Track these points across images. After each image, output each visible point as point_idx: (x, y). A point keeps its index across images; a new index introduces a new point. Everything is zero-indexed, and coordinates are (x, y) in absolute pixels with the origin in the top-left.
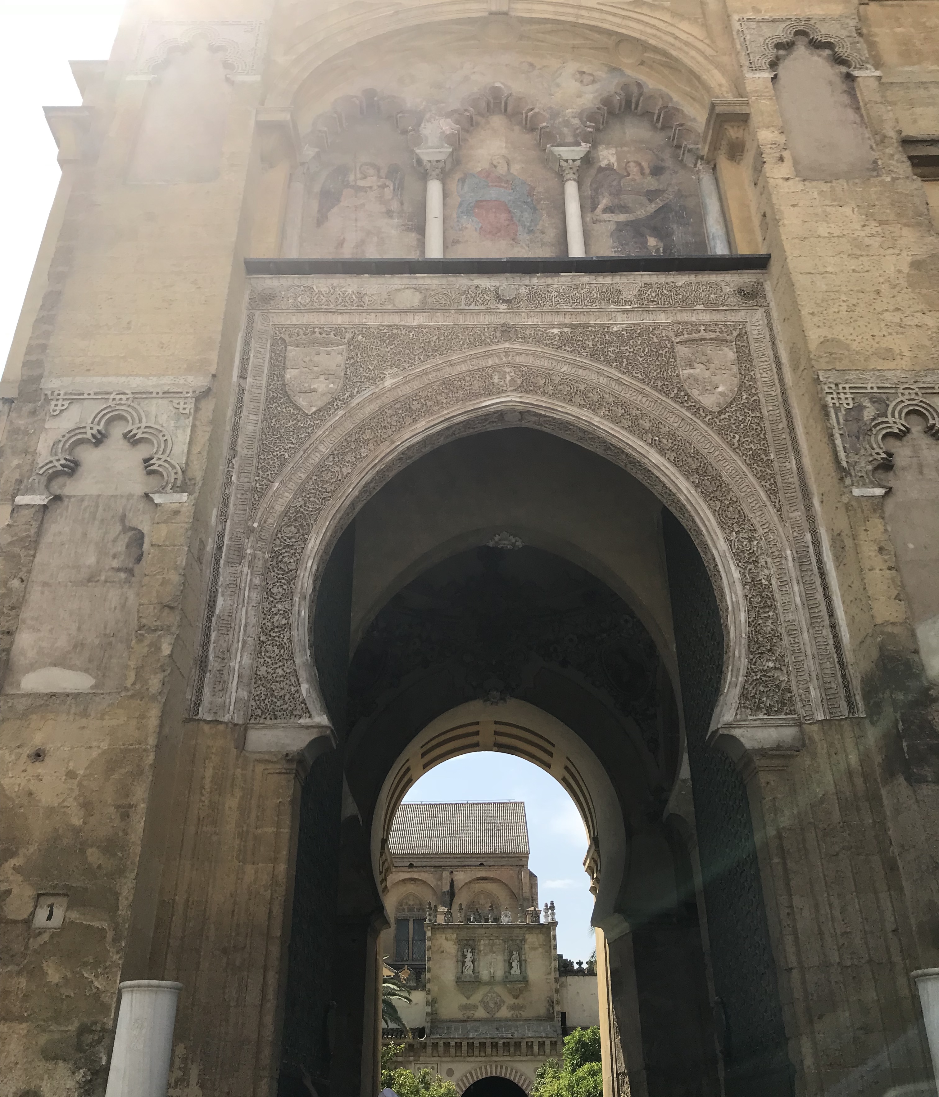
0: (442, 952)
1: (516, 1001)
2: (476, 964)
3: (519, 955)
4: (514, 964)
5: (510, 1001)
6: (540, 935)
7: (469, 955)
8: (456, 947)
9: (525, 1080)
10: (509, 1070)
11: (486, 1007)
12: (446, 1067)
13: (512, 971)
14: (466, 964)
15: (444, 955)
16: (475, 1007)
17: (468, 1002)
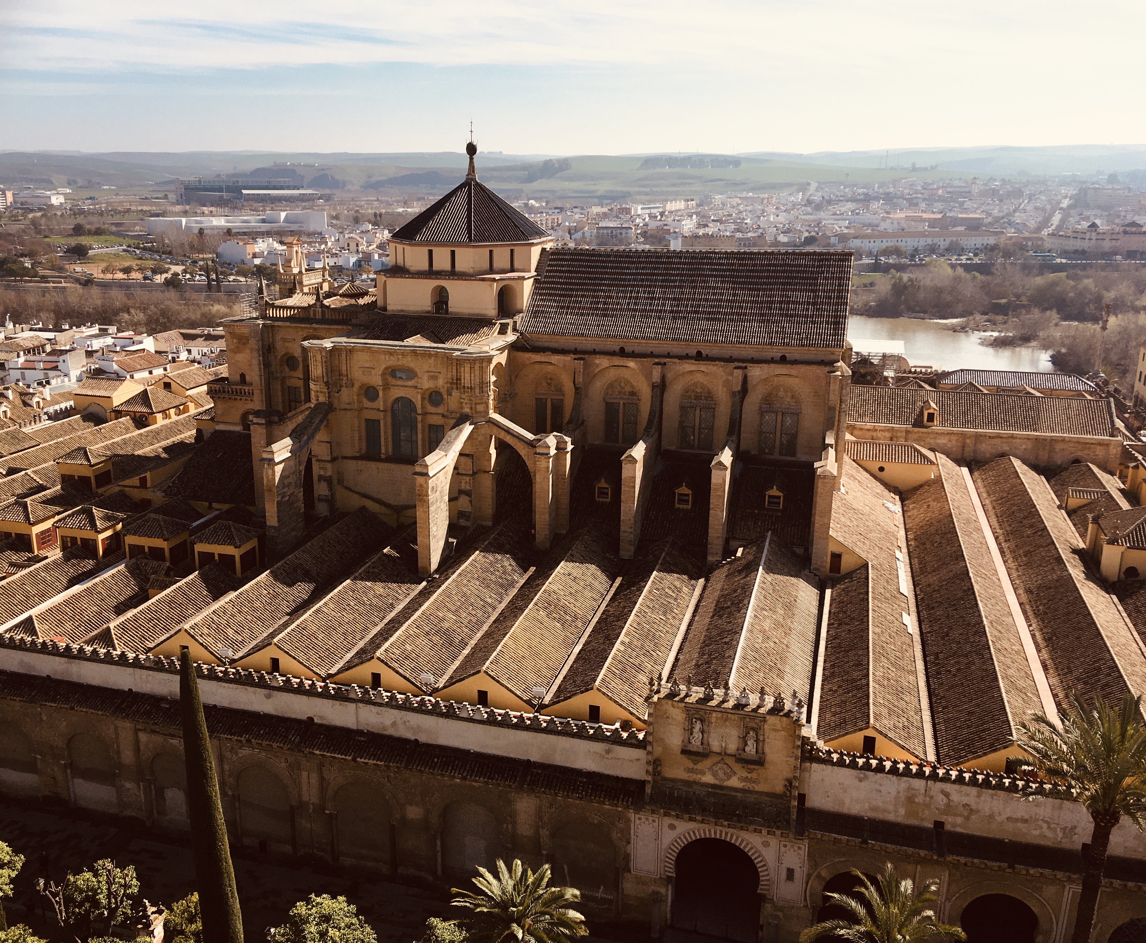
0: (668, 717)
1: (749, 776)
3: (757, 735)
4: (749, 742)
5: (742, 773)
7: (698, 726)
8: (684, 716)
9: (751, 848)
11: (715, 775)
12: (667, 821)
13: (747, 749)
14: (694, 735)
15: (670, 721)
16: (703, 773)
17: (695, 767)
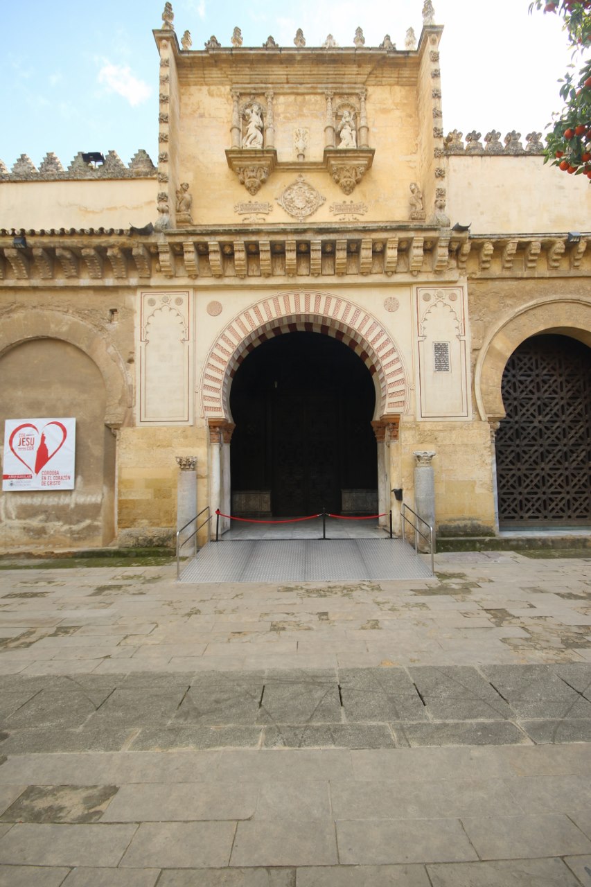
0: (202, 116)
1: (348, 199)
2: (268, 133)
3: (355, 119)
4: (344, 134)
5: (336, 196)
6: (397, 88)
8: (230, 107)
9: (365, 320)
10: (333, 302)
11: (289, 206)
12: (205, 299)
13: (342, 145)
14: (249, 134)
16: (268, 209)
17: (254, 199)
